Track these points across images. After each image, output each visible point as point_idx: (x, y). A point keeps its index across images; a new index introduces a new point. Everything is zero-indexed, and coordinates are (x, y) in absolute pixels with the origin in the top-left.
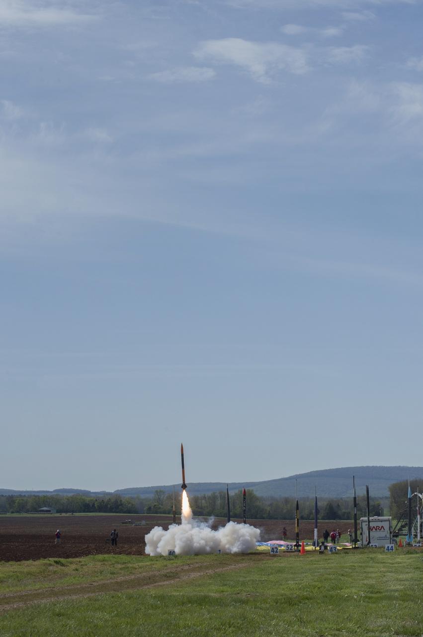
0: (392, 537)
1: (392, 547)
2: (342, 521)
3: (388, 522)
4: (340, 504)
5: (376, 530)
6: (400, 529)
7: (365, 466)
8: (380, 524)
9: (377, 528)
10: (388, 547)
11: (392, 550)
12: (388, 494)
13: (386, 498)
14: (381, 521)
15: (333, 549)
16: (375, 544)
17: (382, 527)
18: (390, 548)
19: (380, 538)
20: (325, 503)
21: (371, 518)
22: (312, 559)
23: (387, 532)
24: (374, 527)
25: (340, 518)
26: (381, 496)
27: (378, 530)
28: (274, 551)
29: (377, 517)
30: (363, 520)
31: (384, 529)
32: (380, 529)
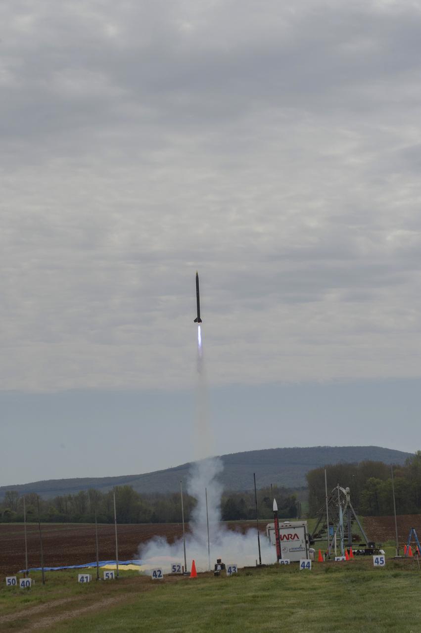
0: (308, 547)
1: (309, 563)
2: (247, 521)
3: (303, 528)
4: (244, 499)
5: (288, 539)
6: (322, 531)
8: (292, 532)
10: (304, 563)
11: (309, 567)
14: (294, 528)
15: (232, 569)
16: (286, 560)
17: (296, 535)
18: (305, 565)
19: (293, 550)
21: (280, 524)
22: (202, 586)
23: (302, 541)
24: (285, 535)
25: (246, 518)
26: (297, 486)
27: (290, 539)
28: (156, 576)
29: (288, 522)
30: (269, 527)
31: (298, 538)
32: (292, 537)
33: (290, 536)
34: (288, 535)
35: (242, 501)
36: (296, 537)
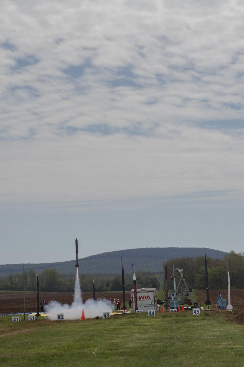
0: (156, 304)
1: (153, 312)
3: (153, 293)
5: (143, 299)
8: (146, 294)
9: (144, 298)
10: (150, 312)
11: (153, 314)
13: (162, 272)
14: (147, 292)
15: (107, 315)
16: (140, 310)
17: (148, 296)
18: (151, 313)
19: (147, 306)
21: (139, 290)
22: (86, 323)
23: (152, 300)
24: (141, 297)
28: (60, 318)
29: (144, 289)
30: (132, 291)
31: (150, 298)
32: (146, 298)
33: (145, 297)
34: (144, 296)
36: (148, 298)
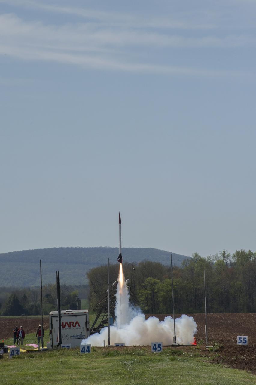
2: (29, 316)
3: (84, 317)
4: (27, 295)
5: (69, 326)
6: (101, 325)
7: (58, 247)
8: (74, 319)
9: (70, 325)
10: (84, 347)
11: (89, 351)
12: (86, 281)
13: (84, 286)
14: (76, 316)
15: (15, 352)
16: (68, 345)
17: (77, 322)
18: (85, 350)
20: (9, 295)
21: (62, 312)
24: (66, 323)
26: (78, 284)
27: (72, 327)
29: (70, 310)
30: (52, 314)
31: (79, 326)
32: (74, 325)
33: (72, 324)
34: (70, 322)
35: (25, 297)
36: (77, 324)
